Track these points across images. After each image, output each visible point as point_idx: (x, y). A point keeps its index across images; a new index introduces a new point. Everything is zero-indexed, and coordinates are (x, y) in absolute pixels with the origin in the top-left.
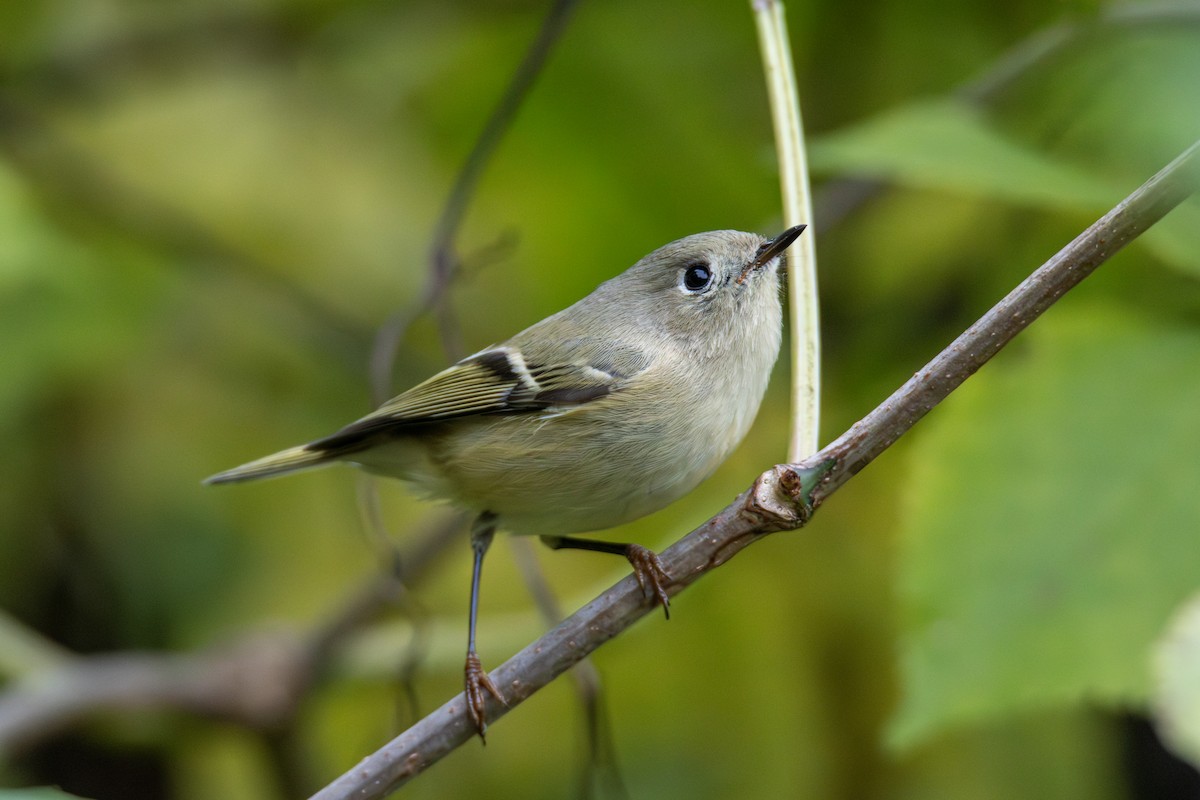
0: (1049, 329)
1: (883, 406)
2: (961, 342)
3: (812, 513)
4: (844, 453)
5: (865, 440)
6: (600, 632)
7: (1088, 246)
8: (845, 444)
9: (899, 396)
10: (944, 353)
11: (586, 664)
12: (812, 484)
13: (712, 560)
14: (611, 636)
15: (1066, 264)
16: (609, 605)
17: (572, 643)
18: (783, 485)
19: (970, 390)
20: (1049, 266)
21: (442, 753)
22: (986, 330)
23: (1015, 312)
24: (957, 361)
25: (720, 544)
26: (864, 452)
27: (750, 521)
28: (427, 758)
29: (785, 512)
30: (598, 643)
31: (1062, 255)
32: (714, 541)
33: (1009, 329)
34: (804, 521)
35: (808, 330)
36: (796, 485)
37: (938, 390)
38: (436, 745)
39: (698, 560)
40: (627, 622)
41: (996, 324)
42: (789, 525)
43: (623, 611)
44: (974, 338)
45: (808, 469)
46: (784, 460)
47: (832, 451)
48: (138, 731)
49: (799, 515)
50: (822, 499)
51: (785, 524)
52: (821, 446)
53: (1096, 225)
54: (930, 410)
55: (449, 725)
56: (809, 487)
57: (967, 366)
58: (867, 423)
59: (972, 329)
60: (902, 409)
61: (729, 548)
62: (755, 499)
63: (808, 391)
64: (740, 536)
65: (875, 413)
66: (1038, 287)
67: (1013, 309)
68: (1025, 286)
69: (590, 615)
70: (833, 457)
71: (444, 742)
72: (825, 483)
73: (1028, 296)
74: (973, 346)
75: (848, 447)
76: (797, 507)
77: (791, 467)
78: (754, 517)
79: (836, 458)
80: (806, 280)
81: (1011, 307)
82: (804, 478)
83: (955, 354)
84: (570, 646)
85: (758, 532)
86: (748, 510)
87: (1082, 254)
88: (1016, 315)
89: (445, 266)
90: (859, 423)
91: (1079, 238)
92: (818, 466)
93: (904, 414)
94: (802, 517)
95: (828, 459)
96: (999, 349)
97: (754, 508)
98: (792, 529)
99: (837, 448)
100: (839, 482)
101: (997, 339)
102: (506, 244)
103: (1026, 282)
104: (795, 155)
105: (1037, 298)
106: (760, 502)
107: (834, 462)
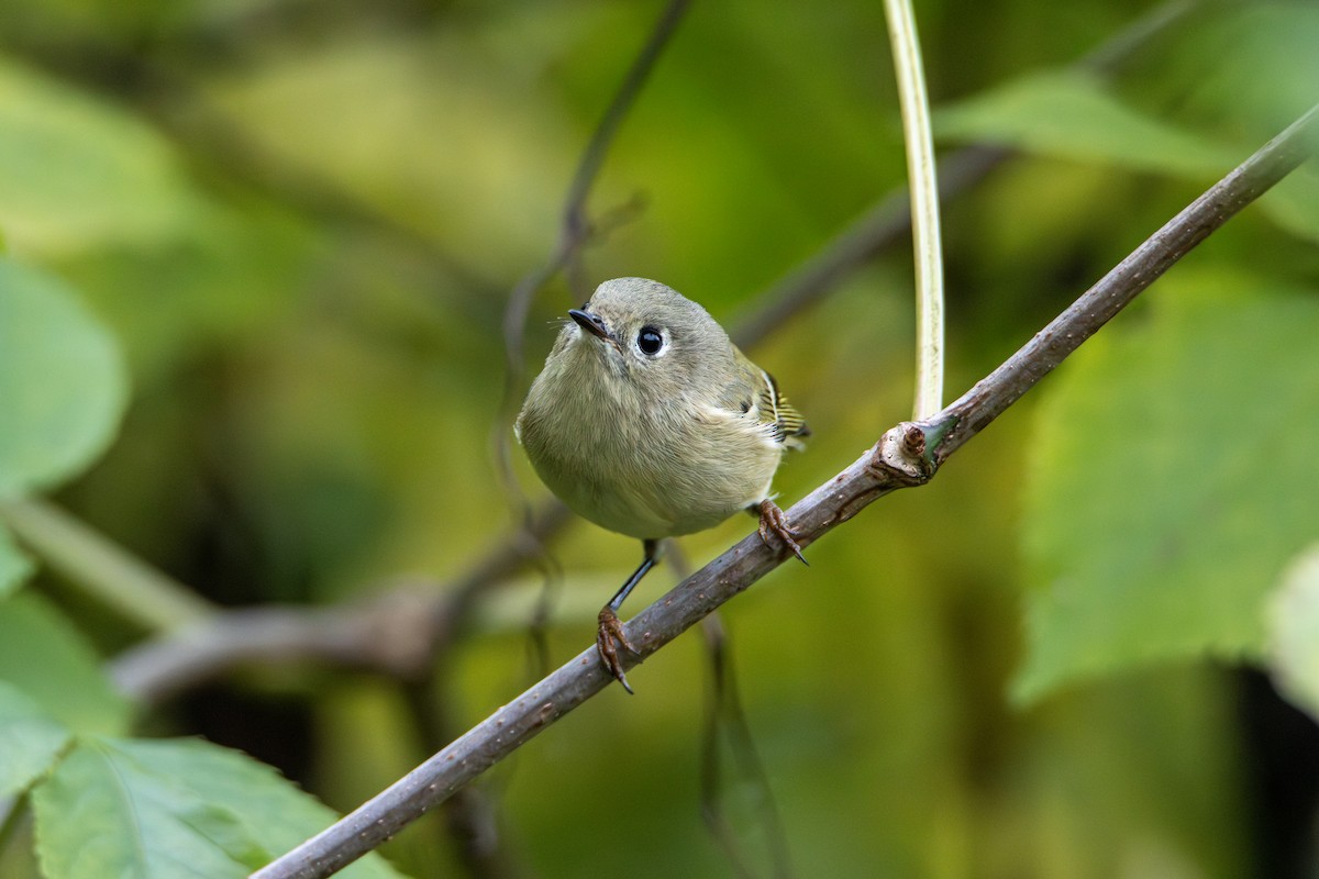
0: (1171, 292)
1: (1005, 365)
2: (1082, 303)
3: (937, 469)
4: (968, 411)
5: (988, 399)
6: (729, 585)
7: (1206, 209)
8: (969, 402)
9: (1021, 355)
10: (1065, 313)
11: (713, 618)
12: (935, 442)
13: (839, 514)
14: (739, 590)
15: (1184, 227)
16: (738, 559)
17: (702, 596)
18: (908, 443)
19: (1093, 349)
20: (1168, 228)
21: (575, 702)
22: (1106, 291)
24: (1077, 321)
25: (846, 500)
26: (986, 411)
27: (875, 477)
28: (560, 707)
29: (909, 468)
30: (728, 596)
31: (1181, 218)
32: (841, 496)
33: (1128, 291)
34: (929, 477)
35: (932, 291)
36: (921, 442)
37: (1061, 349)
38: (569, 695)
39: (823, 516)
40: (756, 576)
41: (1116, 285)
42: (913, 481)
43: (749, 566)
44: (1095, 298)
45: (932, 427)
46: (909, 418)
47: (955, 410)
48: (282, 680)
49: (923, 471)
50: (947, 455)
51: (910, 480)
52: (945, 405)
53: (1214, 188)
54: (1051, 370)
55: (581, 676)
56: (933, 445)
57: (1087, 327)
58: (990, 382)
59: (1093, 290)
60: (1024, 367)
61: (855, 504)
62: (880, 456)
63: (932, 350)
64: (867, 492)
65: (997, 372)
66: (1157, 250)
67: (1132, 271)
68: (1145, 248)
69: (720, 568)
70: (956, 415)
71: (577, 692)
72: (949, 440)
73: (1148, 258)
74: (1093, 307)
75: (971, 405)
76: (922, 464)
77: (916, 425)
78: (880, 473)
79: (960, 416)
80: (930, 243)
81: (1131, 269)
82: (928, 435)
83: (1075, 315)
84: (700, 599)
85: (884, 488)
86: (873, 466)
87: (1201, 217)
88: (1136, 276)
89: (577, 225)
90: (982, 382)
91: (1198, 200)
92: (942, 423)
93: (1026, 373)
94: (926, 474)
95: (952, 417)
96: (1118, 310)
97: (880, 465)
98: (917, 485)
99: (960, 406)
100: (962, 439)
101: (1116, 300)
102: (637, 205)
103: (1146, 243)
104: (919, 119)
105: (1157, 260)
106: (885, 459)
107: (958, 420)
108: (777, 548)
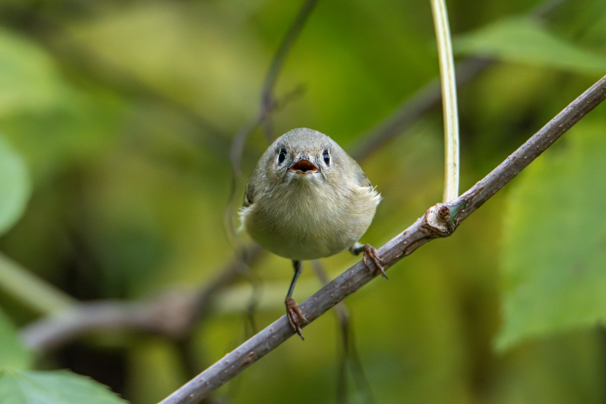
0: (578, 134)
1: (492, 173)
2: (532, 140)
3: (455, 228)
4: (472, 197)
5: (483, 191)
6: (347, 289)
7: (597, 91)
8: (472, 192)
9: (500, 168)
10: (523, 146)
11: (340, 306)
12: (455, 214)
13: (404, 252)
14: (352, 292)
15: (586, 100)
16: (352, 276)
17: (332, 295)
18: (440, 214)
19: (537, 164)
20: (577, 101)
21: (266, 351)
22: (545, 134)
23: (560, 124)
24: (529, 150)
25: (408, 244)
26: (482, 197)
27: (423, 232)
28: (258, 354)
29: (441, 228)
30: (346, 295)
31: (584, 95)
32: (405, 243)
33: (556, 134)
34: (451, 232)
35: (453, 134)
36: (447, 214)
37: (520, 165)
38: (263, 347)
39: (397, 252)
40: (361, 284)
41: (550, 131)
42: (444, 235)
43: (358, 279)
44: (539, 138)
45: (453, 206)
46: (441, 200)
47: (465, 197)
49: (449, 229)
50: (461, 221)
51: (441, 234)
52: (460, 194)
53: (601, 79)
54: (515, 175)
55: (270, 337)
56: (454, 215)
57: (535, 152)
58: (483, 182)
59: (538, 133)
60: (502, 174)
61: (413, 246)
62: (426, 221)
63: (453, 165)
64: (418, 240)
65: (488, 177)
66: (572, 112)
67: (559, 123)
68: (565, 111)
69: (342, 281)
70: (466, 199)
71: (267, 346)
72: (463, 213)
73: (566, 116)
74: (538, 142)
75: (474, 194)
76: (448, 225)
77: (445, 205)
78: (426, 230)
79: (468, 200)
80: (452, 108)
81: (558, 122)
82: (451, 210)
83: (529, 146)
84: (331, 297)
85: (428, 238)
86: (423, 227)
87: (594, 95)
88: (560, 126)
89: (268, 102)
90: (480, 182)
91: (593, 86)
92: (459, 204)
93: (503, 177)
94: (450, 231)
95: (464, 200)
96: (552, 144)
97: (426, 226)
98: (445, 236)
99: (468, 195)
100: (469, 212)
101: (550, 138)
102: (299, 91)
103: (566, 109)
104: (446, 44)
105: (571, 118)
106: (429, 223)
107: (467, 202)
108: (372, 270)
